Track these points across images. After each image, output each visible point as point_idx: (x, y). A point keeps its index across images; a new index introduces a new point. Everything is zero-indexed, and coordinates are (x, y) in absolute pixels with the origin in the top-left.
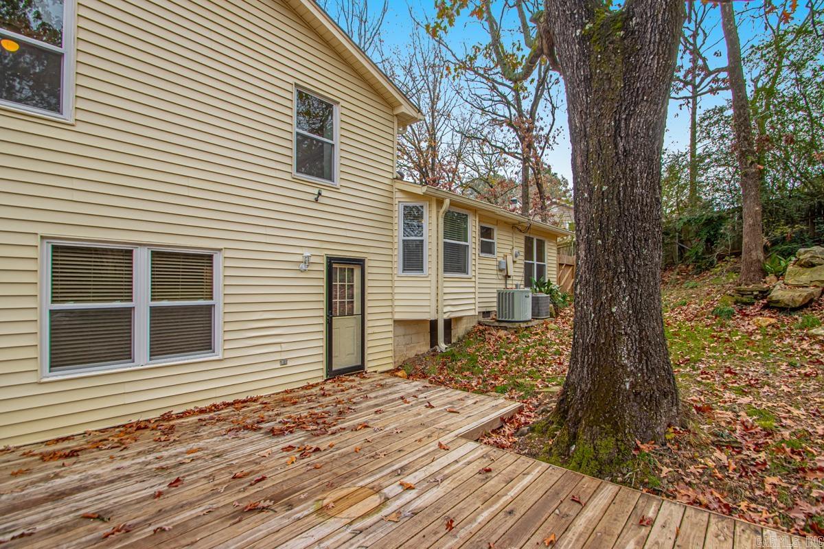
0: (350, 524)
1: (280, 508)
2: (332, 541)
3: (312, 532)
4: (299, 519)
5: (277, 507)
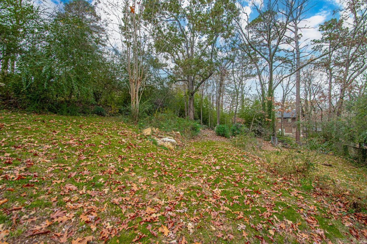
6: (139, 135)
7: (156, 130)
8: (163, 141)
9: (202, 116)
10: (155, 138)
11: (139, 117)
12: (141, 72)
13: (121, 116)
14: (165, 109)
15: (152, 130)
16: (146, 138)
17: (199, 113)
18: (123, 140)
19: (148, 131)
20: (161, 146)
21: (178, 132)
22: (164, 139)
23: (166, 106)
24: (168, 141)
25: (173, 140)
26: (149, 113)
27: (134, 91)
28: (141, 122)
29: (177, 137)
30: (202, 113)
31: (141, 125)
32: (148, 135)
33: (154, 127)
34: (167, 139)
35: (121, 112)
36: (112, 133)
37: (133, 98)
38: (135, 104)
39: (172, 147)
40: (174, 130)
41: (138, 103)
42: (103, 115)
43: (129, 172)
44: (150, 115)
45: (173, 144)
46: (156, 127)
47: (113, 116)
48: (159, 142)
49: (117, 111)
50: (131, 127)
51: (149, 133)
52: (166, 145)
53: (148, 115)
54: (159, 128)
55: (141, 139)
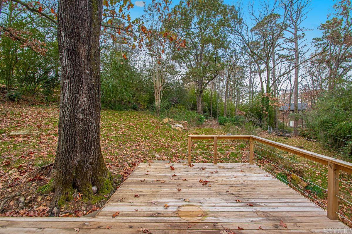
0: (201, 206)
1: (219, 227)
2: (211, 204)
3: (214, 210)
4: (215, 217)
5: (220, 228)
6: (161, 122)
7: (171, 120)
8: (175, 126)
9: (211, 109)
10: (171, 125)
11: (161, 111)
12: (161, 80)
13: (148, 110)
14: (178, 105)
15: (169, 120)
16: (165, 124)
17: (209, 107)
18: (153, 124)
19: (166, 120)
20: (174, 129)
21: (186, 121)
22: (176, 125)
23: (180, 102)
24: (178, 126)
25: (182, 126)
26: (167, 108)
27: (157, 93)
28: (162, 115)
29: (185, 125)
30: (211, 107)
31: (162, 117)
32: (166, 123)
33: (170, 117)
34: (178, 125)
35: (148, 107)
36: (146, 121)
37: (156, 99)
38: (158, 102)
39: (180, 130)
40: (183, 120)
41: (160, 102)
42: (137, 110)
43: (159, 136)
44: (168, 109)
45: (181, 128)
46: (171, 118)
47: (143, 110)
48: (173, 126)
49: (146, 107)
50: (156, 118)
51: (167, 122)
52: (177, 128)
53: (167, 109)
54: (174, 118)
55: (162, 124)
